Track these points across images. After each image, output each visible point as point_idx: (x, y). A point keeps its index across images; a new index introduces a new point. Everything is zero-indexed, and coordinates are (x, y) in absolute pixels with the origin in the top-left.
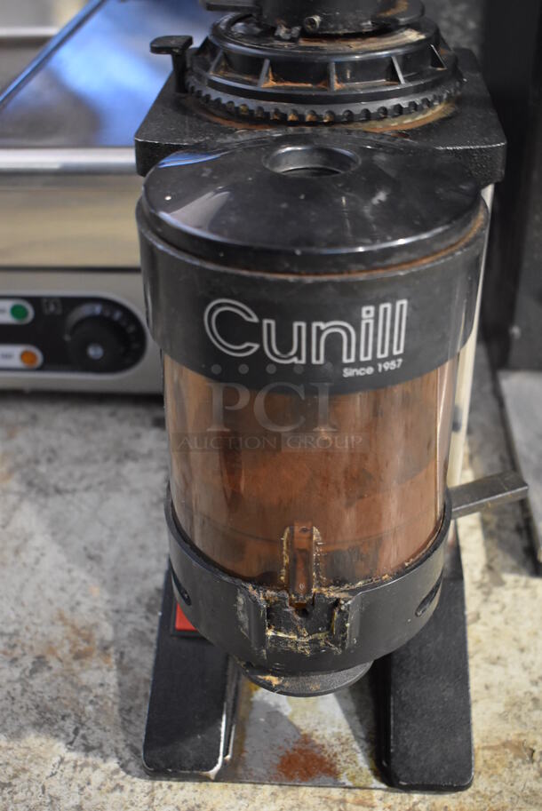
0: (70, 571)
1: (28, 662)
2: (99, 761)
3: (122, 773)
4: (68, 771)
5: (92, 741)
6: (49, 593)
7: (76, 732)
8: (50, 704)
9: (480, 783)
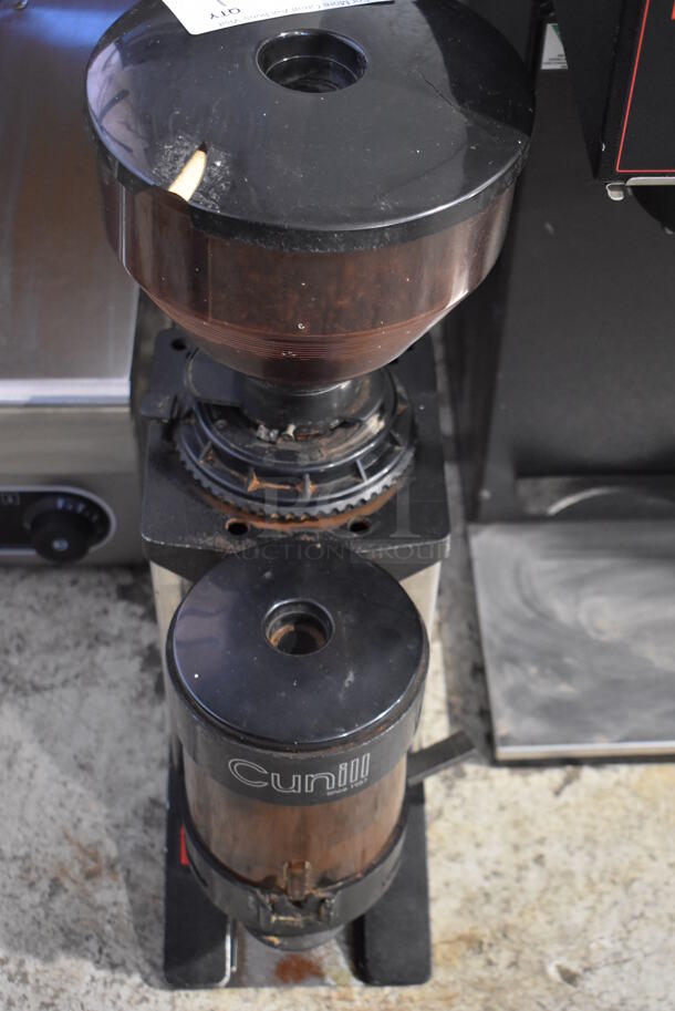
0: (65, 784)
1: (44, 885)
2: (124, 976)
3: (146, 986)
4: (100, 988)
5: (116, 959)
6: (50, 810)
7: (100, 951)
8: (73, 926)
9: (439, 974)
